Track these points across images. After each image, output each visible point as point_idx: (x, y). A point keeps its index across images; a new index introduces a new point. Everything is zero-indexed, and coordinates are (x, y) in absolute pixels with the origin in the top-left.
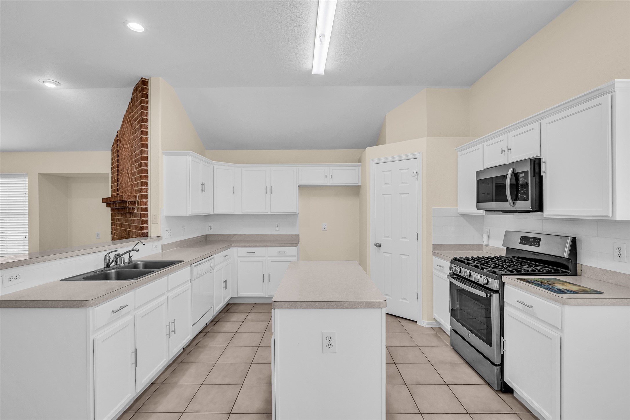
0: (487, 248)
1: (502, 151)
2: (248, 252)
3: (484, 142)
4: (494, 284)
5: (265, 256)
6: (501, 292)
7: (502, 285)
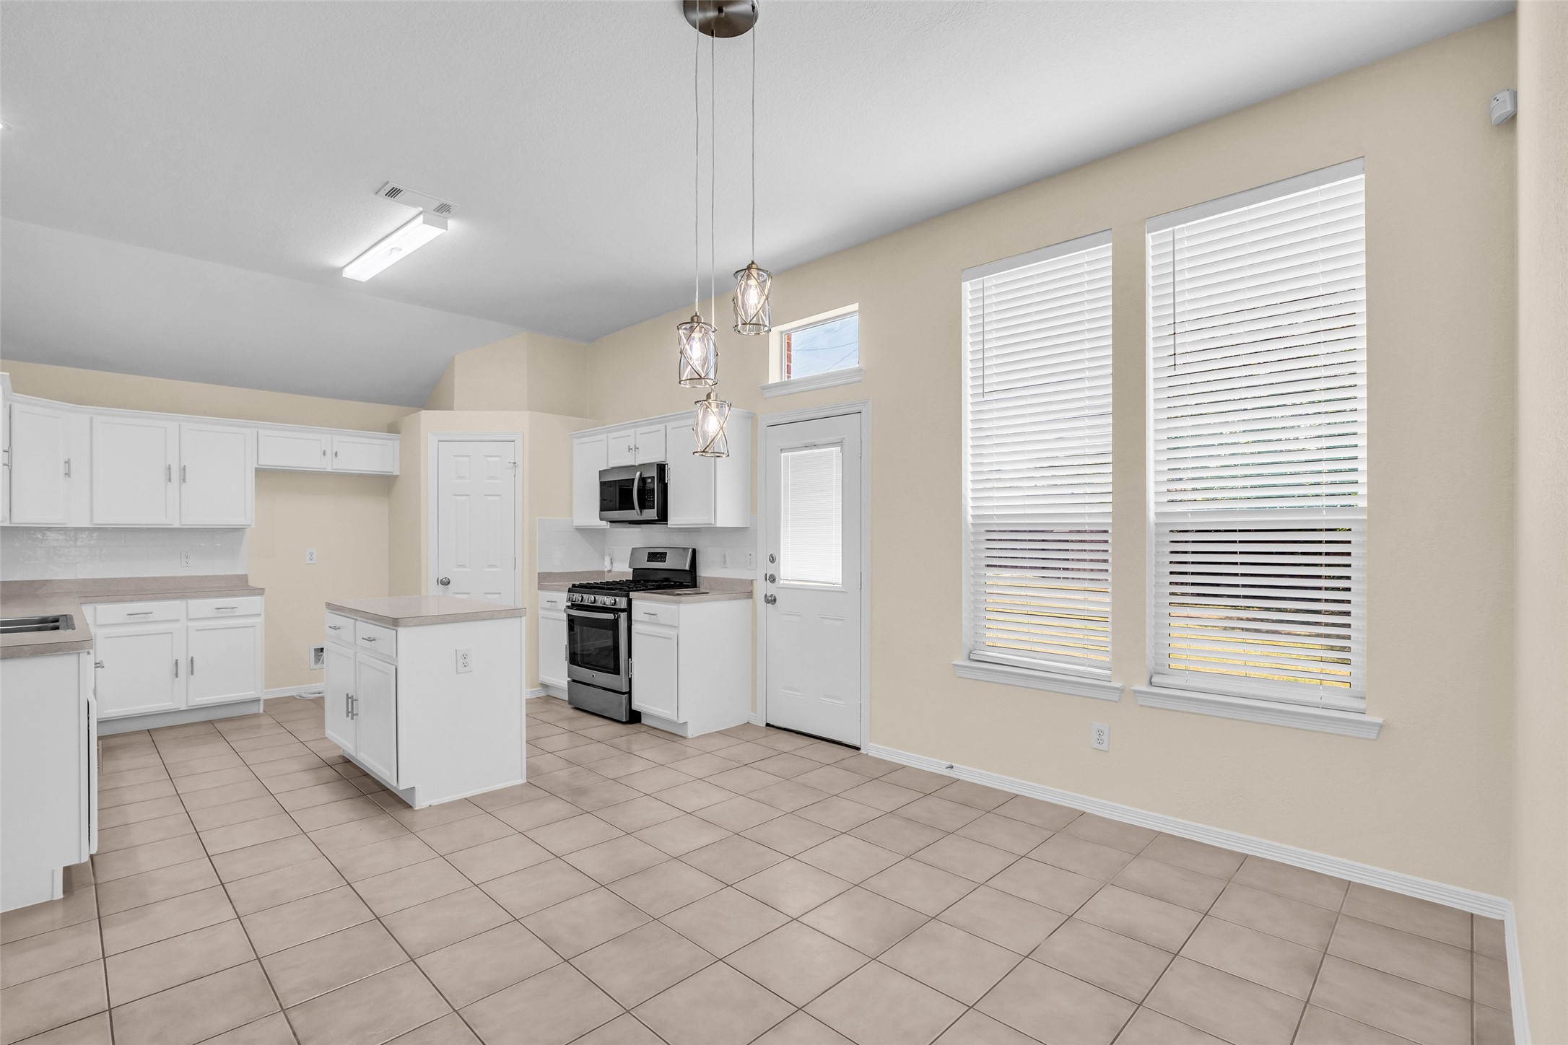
0: (610, 574)
1: (630, 449)
2: (130, 613)
3: (610, 432)
4: (622, 603)
5: (177, 620)
6: (629, 610)
7: (630, 602)
